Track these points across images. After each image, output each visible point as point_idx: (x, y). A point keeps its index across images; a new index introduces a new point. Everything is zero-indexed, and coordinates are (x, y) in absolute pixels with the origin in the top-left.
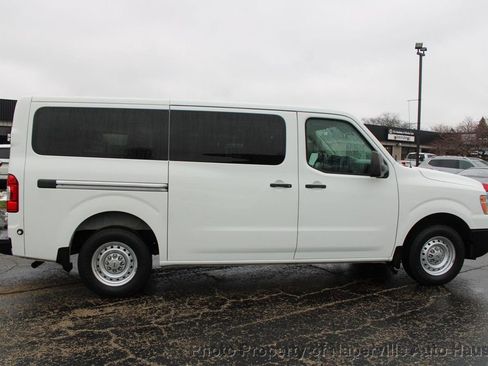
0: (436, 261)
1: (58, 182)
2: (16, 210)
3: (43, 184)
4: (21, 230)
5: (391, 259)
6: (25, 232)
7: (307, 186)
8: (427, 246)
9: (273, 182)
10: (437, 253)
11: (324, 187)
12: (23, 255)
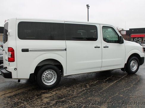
0: (133, 67)
1: (29, 49)
2: (14, 61)
3: (24, 50)
4: (16, 68)
5: (124, 67)
6: (17, 69)
7: (104, 47)
8: (131, 63)
9: (95, 46)
10: (134, 64)
11: (108, 47)
12: (16, 78)
